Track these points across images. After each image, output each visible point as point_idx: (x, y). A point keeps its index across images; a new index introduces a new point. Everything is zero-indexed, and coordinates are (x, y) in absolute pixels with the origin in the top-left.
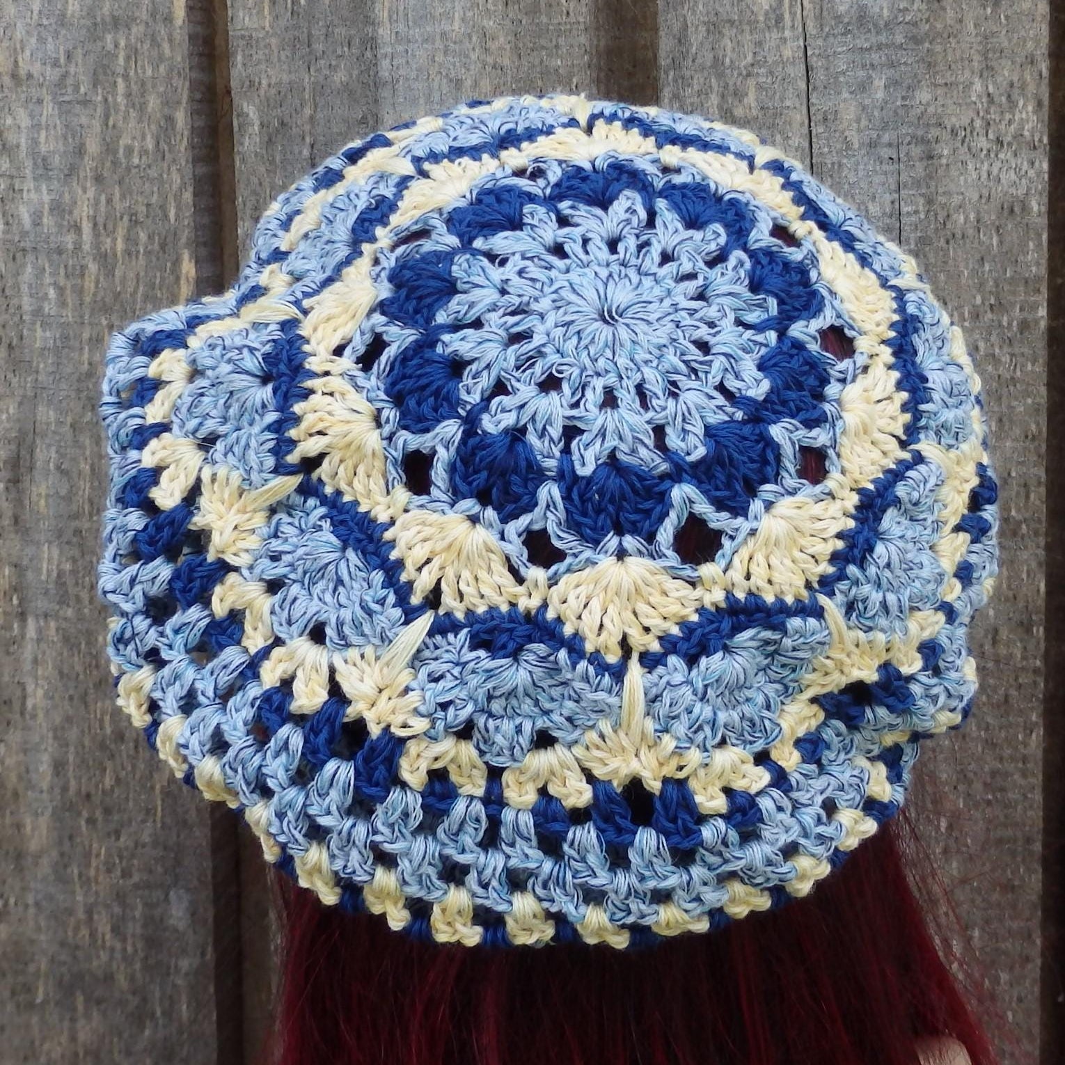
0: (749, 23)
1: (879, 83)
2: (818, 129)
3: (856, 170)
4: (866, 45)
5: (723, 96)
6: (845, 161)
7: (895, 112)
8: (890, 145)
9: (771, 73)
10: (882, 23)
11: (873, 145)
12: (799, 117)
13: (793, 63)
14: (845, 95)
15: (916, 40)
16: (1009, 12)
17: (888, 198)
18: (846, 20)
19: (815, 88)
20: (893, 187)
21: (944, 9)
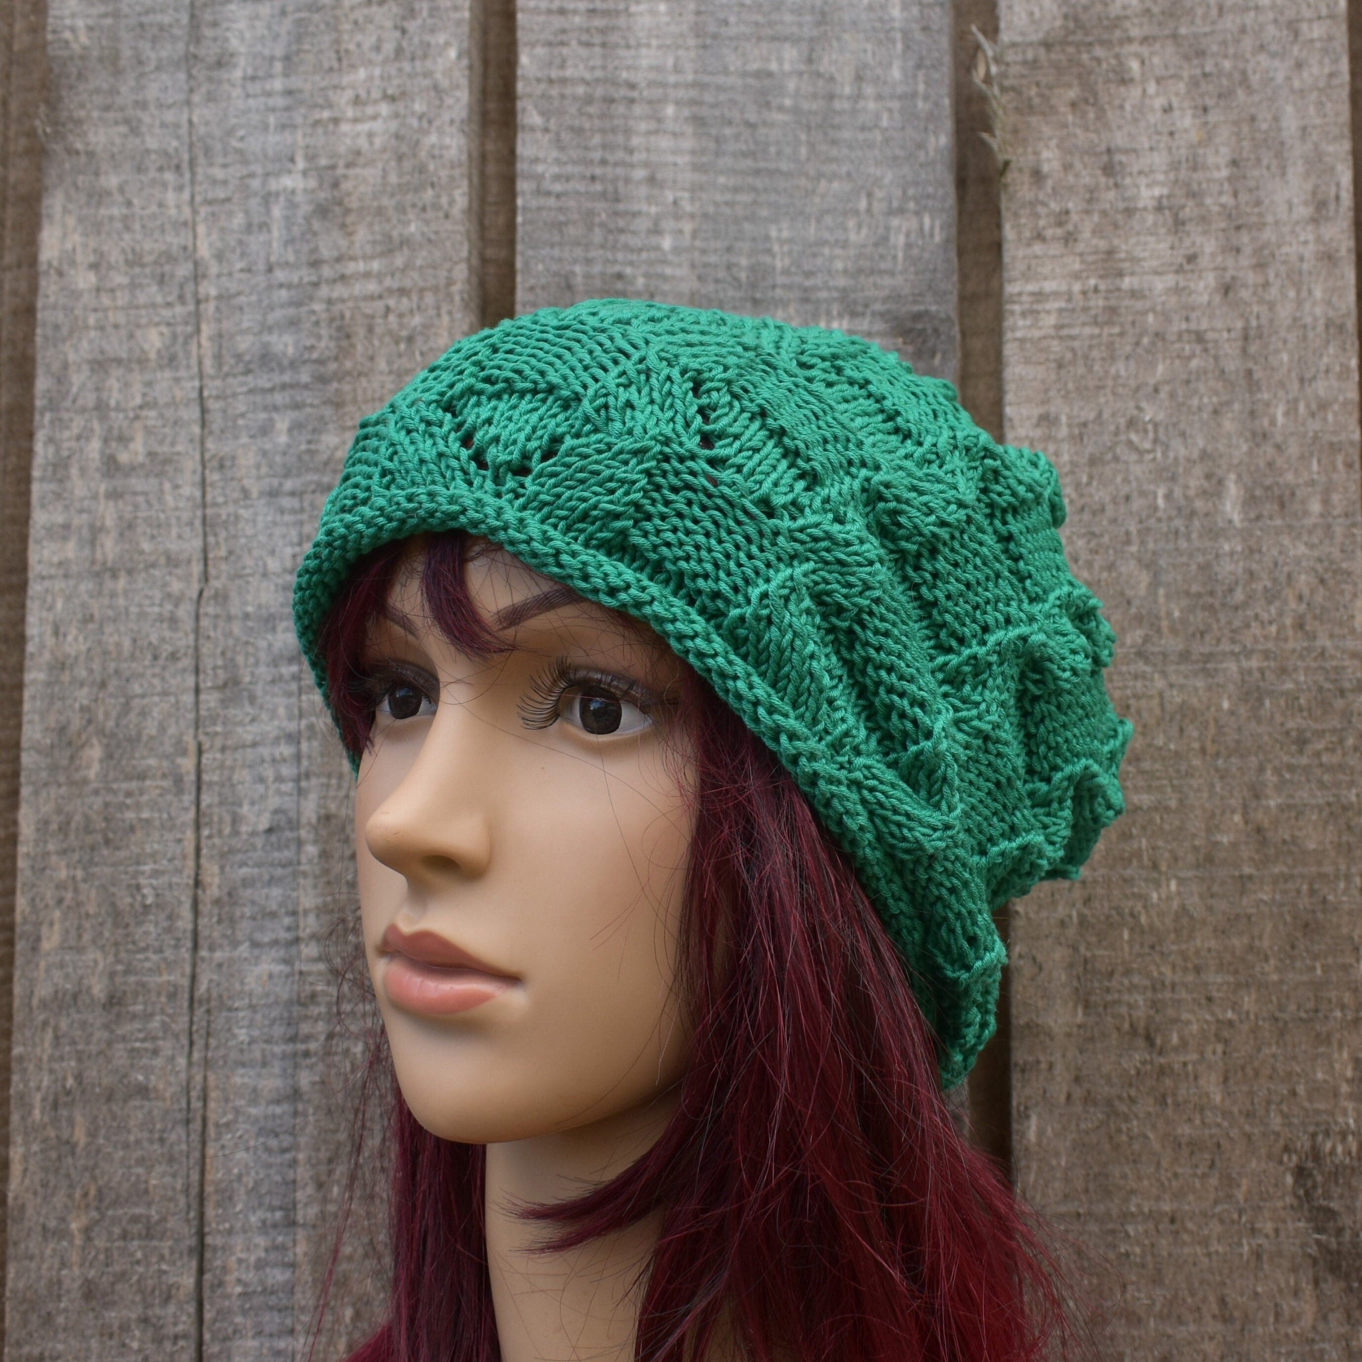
0: (140, 362)
1: (282, 423)
2: (214, 477)
3: (254, 521)
4: (268, 385)
5: (106, 441)
6: (242, 512)
7: (300, 458)
8: (293, 494)
9: (162, 416)
10: (286, 362)
11: (273, 494)
12: (191, 464)
13: (187, 405)
14: (245, 440)
15: (322, 380)
16: (425, 349)
17: (289, 551)
18: (247, 358)
19: (211, 433)
20: (295, 540)
21: (353, 346)
